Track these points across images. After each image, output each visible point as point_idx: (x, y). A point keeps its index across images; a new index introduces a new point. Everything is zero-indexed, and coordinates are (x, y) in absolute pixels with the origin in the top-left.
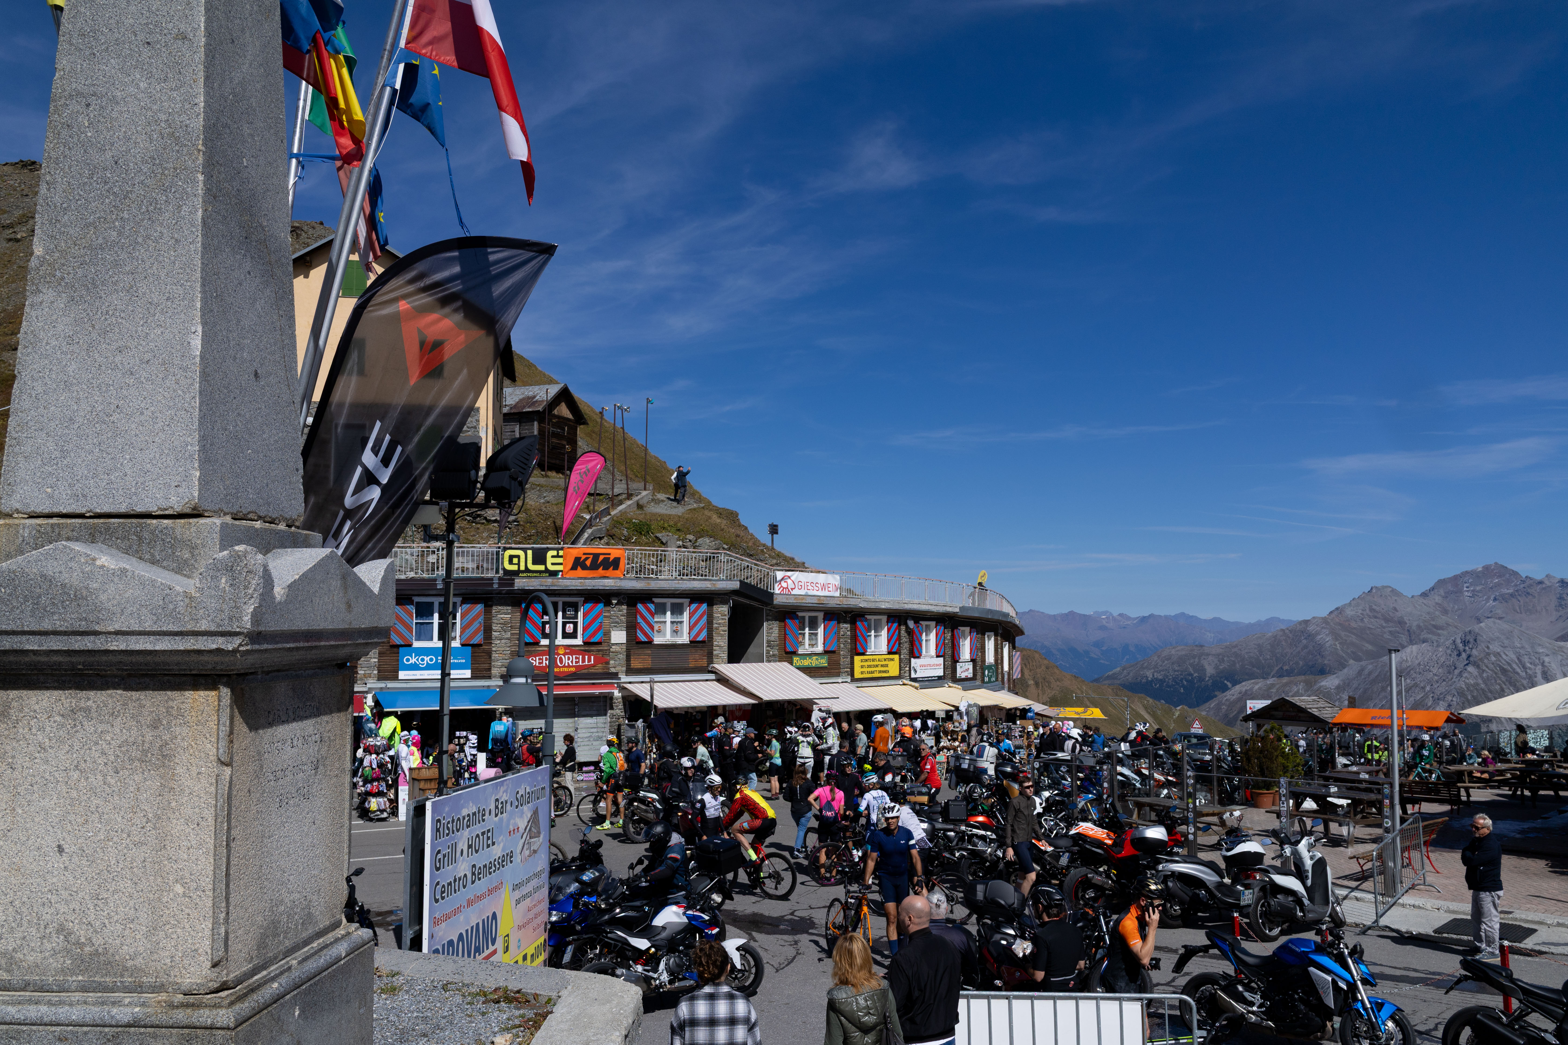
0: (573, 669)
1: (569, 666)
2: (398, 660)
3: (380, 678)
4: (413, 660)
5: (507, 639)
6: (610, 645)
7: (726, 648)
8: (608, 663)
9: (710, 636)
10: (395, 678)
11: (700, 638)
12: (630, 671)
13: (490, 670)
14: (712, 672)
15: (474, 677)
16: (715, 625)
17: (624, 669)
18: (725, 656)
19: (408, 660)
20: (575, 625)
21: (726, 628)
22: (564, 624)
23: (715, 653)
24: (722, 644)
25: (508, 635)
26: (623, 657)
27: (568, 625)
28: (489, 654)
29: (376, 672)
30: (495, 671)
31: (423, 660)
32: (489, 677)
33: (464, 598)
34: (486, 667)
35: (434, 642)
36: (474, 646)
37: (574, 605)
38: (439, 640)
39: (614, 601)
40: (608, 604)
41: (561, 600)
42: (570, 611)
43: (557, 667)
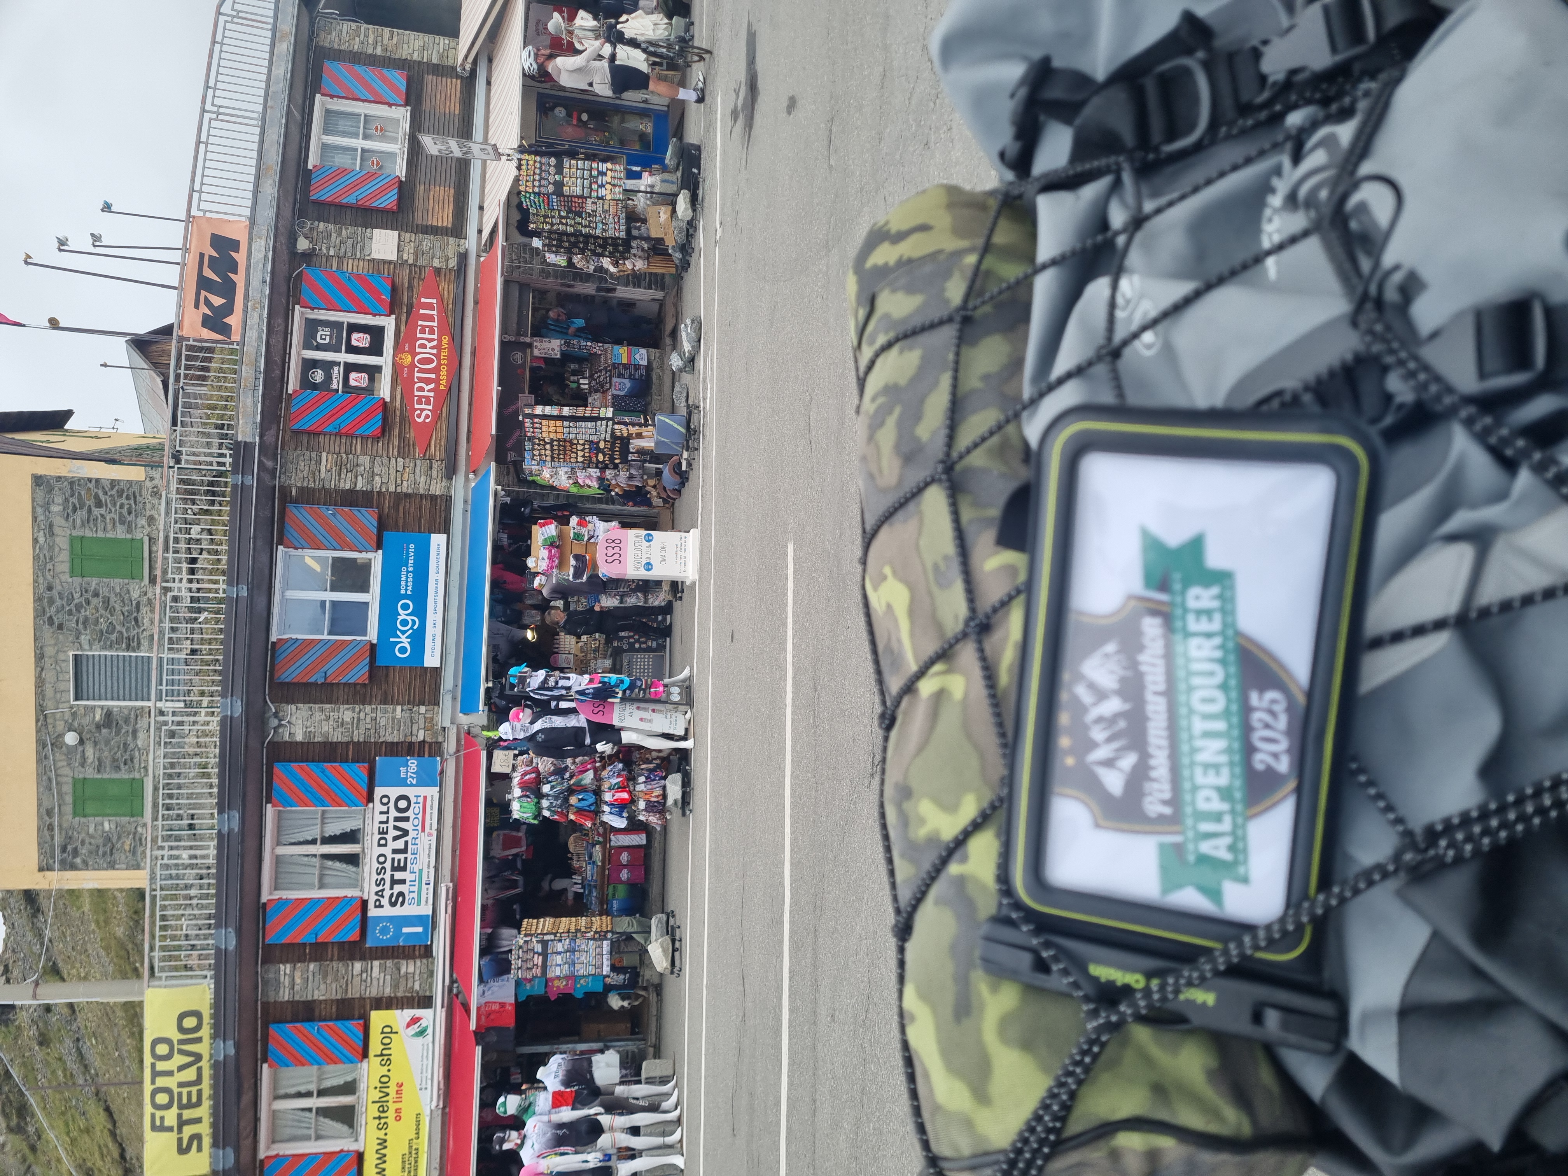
0: (445, 340)
1: (438, 347)
2: (402, 669)
3: (435, 701)
4: (404, 641)
5: (373, 461)
6: (399, 264)
7: (428, 38)
8: (438, 271)
9: (402, 64)
10: (436, 672)
11: (402, 85)
12: (458, 230)
13: (434, 498)
14: (473, 72)
15: (446, 529)
16: (379, 51)
17: (452, 240)
18: (444, 41)
19: (403, 650)
20: (354, 328)
21: (386, 31)
22: (352, 350)
23: (435, 60)
24: (418, 44)
25: (364, 460)
26: (427, 241)
27: (354, 343)
28: (400, 498)
29: (423, 709)
30: (437, 488)
31: (404, 623)
32: (448, 500)
33: (280, 542)
34: (426, 505)
35: (373, 597)
36: (382, 526)
37: (312, 326)
38: (364, 587)
39: (303, 245)
40: (308, 257)
41: (298, 353)
42: (323, 335)
43: (436, 370)
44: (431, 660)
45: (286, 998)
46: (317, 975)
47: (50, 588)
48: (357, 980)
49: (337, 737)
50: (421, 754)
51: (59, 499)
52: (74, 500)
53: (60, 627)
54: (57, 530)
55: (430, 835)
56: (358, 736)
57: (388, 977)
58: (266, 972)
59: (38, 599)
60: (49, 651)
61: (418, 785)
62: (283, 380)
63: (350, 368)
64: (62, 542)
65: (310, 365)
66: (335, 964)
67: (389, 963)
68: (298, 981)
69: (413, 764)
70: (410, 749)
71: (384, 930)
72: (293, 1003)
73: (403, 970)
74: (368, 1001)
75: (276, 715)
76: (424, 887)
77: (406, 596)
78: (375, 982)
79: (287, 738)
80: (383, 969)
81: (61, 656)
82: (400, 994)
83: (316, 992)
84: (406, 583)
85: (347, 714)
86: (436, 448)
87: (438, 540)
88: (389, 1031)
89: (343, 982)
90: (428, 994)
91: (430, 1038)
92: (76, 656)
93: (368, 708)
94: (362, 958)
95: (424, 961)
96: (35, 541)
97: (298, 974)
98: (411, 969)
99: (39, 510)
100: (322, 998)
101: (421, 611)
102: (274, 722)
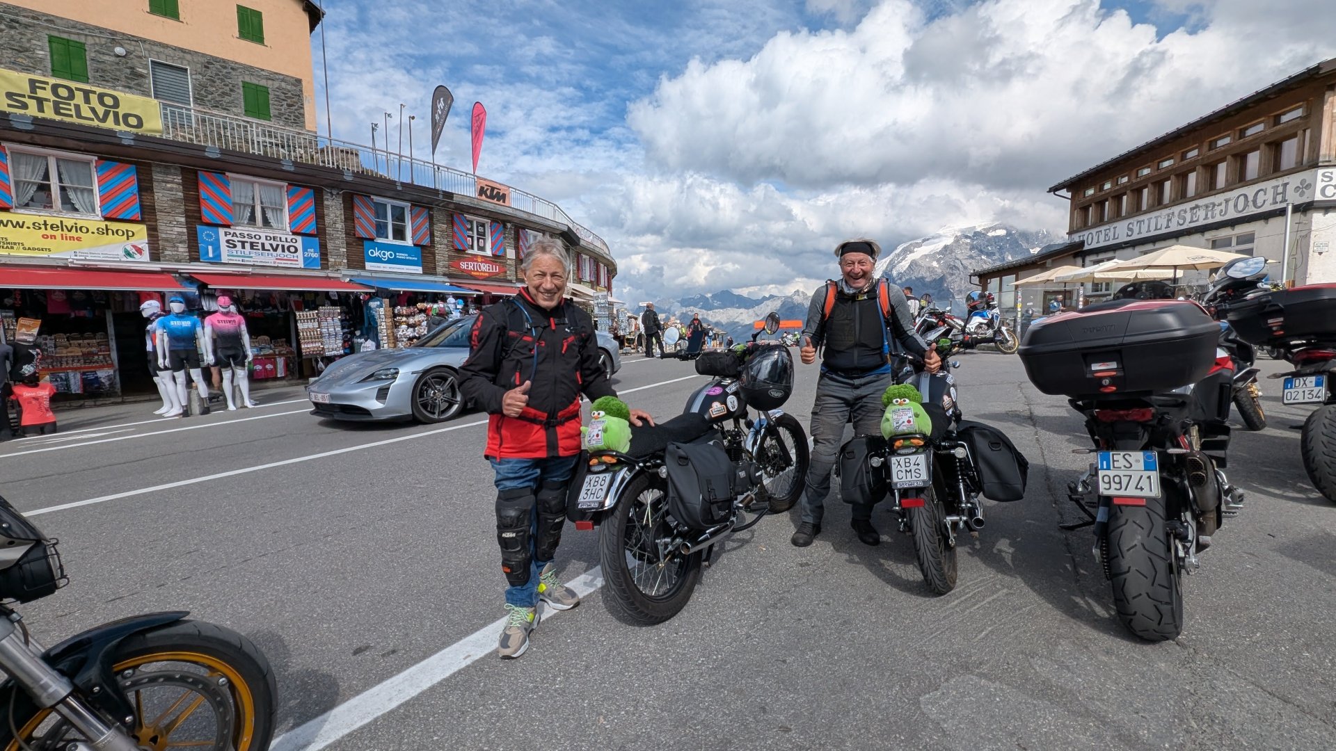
0: (487, 274)
1: (484, 272)
2: (363, 253)
3: (350, 267)
4: (376, 254)
5: (445, 244)
6: (507, 259)
8: (506, 272)
10: (363, 268)
13: (435, 268)
15: (425, 273)
17: (514, 278)
19: (372, 253)
22: (478, 239)
25: (445, 241)
27: (481, 240)
28: (434, 254)
29: (345, 261)
30: (439, 270)
31: (384, 254)
32: (435, 274)
33: (412, 205)
34: (432, 265)
35: (390, 240)
36: (423, 247)
37: (483, 225)
38: (394, 238)
39: (509, 225)
40: (505, 227)
41: (475, 219)
42: (481, 229)
43: (477, 271)
44: (369, 265)
45: (154, 177)
46: (173, 196)
47: (232, 69)
48: (172, 219)
49: (327, 220)
50: (322, 259)
51: (289, 87)
52: (289, 94)
53: (206, 67)
54: (270, 82)
55: (275, 263)
56: (329, 230)
57: (174, 236)
58: (176, 169)
59: (224, 61)
60: (188, 57)
61: (304, 257)
62: (469, 213)
63: (472, 237)
64: (263, 83)
65: (471, 222)
66: (183, 207)
67: (185, 237)
68: (169, 185)
69: (316, 255)
70: (324, 255)
71: (209, 236)
72: (151, 181)
73: (180, 245)
74: (154, 224)
75: (338, 194)
76: (241, 259)
77: (395, 256)
78: (169, 228)
79: (325, 197)
80: (180, 234)
81: (185, 62)
82: (160, 242)
83: (161, 195)
84: (401, 256)
85: (340, 226)
86: (452, 270)
87: (419, 270)
88: (129, 235)
89: (169, 210)
90: (162, 259)
91: (125, 259)
92: (186, 70)
93: (344, 236)
94: (187, 223)
95: (188, 257)
96: (263, 70)
97: (175, 186)
98: (180, 250)
99: (281, 77)
100: (156, 198)
101: (389, 261)
102: (335, 192)
